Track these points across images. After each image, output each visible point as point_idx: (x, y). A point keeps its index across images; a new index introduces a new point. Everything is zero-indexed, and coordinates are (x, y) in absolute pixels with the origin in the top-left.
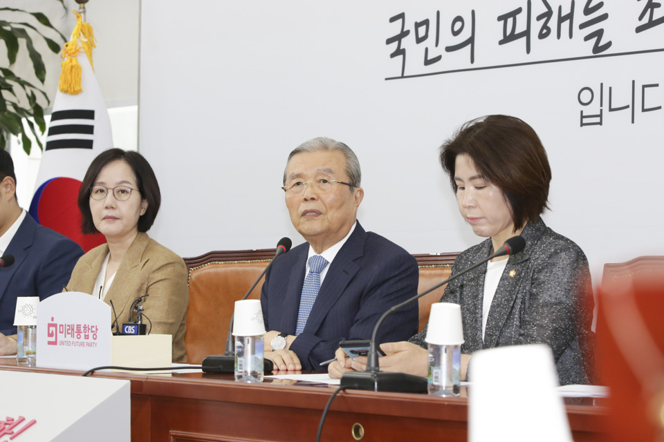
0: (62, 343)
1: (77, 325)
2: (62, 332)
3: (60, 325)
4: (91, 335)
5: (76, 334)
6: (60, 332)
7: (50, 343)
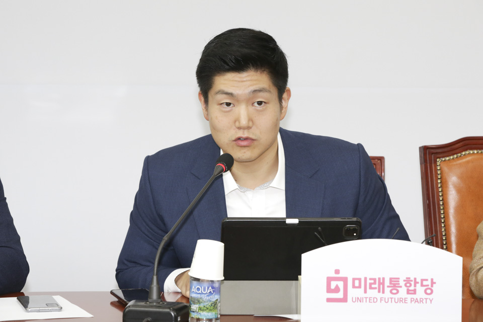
0: (359, 300)
1: (391, 279)
2: (360, 287)
3: (354, 280)
4: (420, 290)
5: (387, 290)
6: (354, 287)
7: (329, 300)
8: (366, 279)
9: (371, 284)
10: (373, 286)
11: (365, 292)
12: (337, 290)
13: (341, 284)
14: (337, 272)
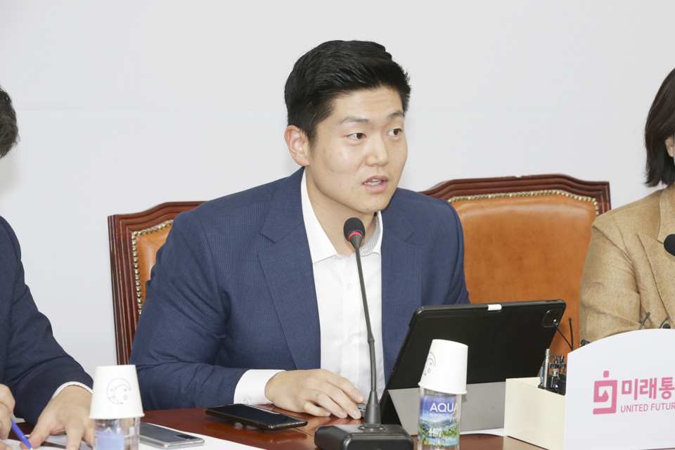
0: (629, 408)
1: (663, 379)
2: (629, 392)
3: (624, 383)
5: (659, 393)
6: (624, 392)
7: (597, 411)
8: (636, 380)
9: (642, 387)
10: (644, 390)
11: (636, 398)
12: (605, 398)
13: (609, 389)
14: (606, 374)
